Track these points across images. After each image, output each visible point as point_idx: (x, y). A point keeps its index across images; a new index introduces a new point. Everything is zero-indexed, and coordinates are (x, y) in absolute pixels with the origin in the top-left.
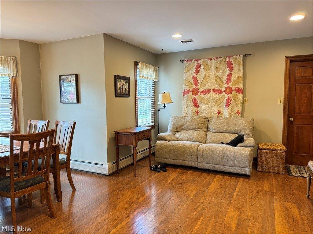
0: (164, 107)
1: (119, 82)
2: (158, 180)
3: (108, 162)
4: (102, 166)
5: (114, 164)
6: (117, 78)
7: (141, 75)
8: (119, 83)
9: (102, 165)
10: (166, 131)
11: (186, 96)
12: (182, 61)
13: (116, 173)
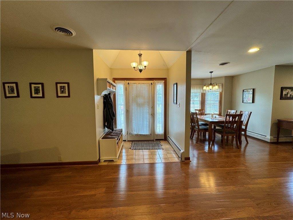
3: (270, 136)
4: (265, 137)
5: (275, 138)
6: (283, 88)
8: (285, 91)
13: (276, 143)
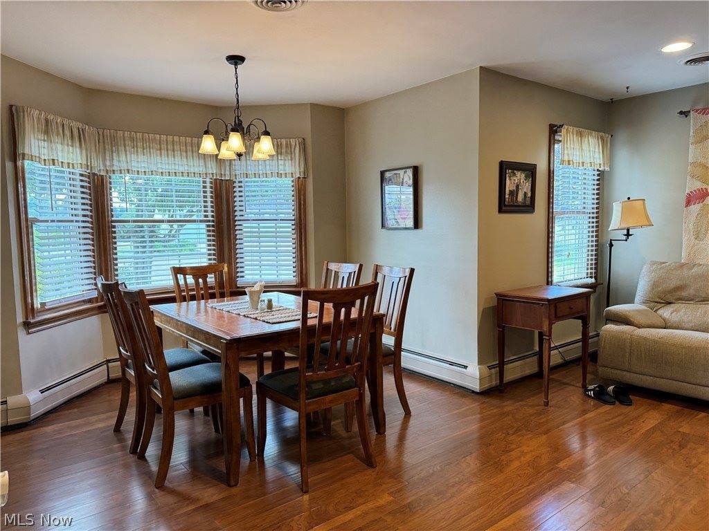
0: (625, 238)
1: (510, 177)
2: (609, 423)
3: (480, 363)
4: (464, 370)
5: (493, 370)
6: (505, 168)
7: (566, 158)
8: (510, 180)
9: (465, 367)
10: (631, 301)
11: (695, 208)
12: (685, 114)
13: (496, 390)
